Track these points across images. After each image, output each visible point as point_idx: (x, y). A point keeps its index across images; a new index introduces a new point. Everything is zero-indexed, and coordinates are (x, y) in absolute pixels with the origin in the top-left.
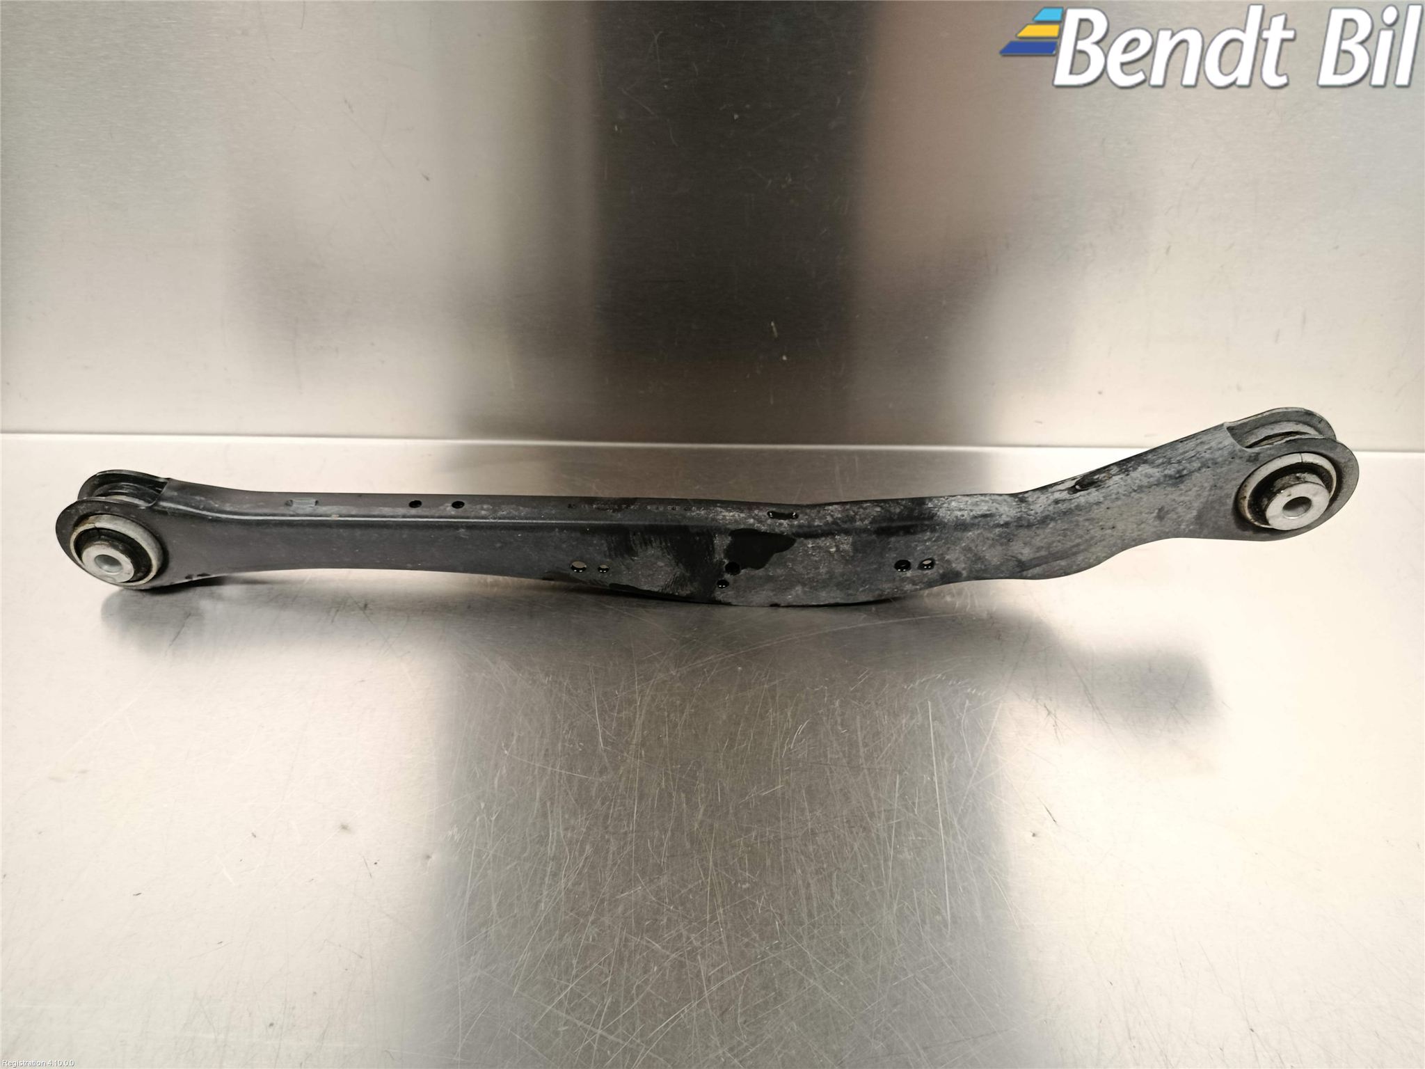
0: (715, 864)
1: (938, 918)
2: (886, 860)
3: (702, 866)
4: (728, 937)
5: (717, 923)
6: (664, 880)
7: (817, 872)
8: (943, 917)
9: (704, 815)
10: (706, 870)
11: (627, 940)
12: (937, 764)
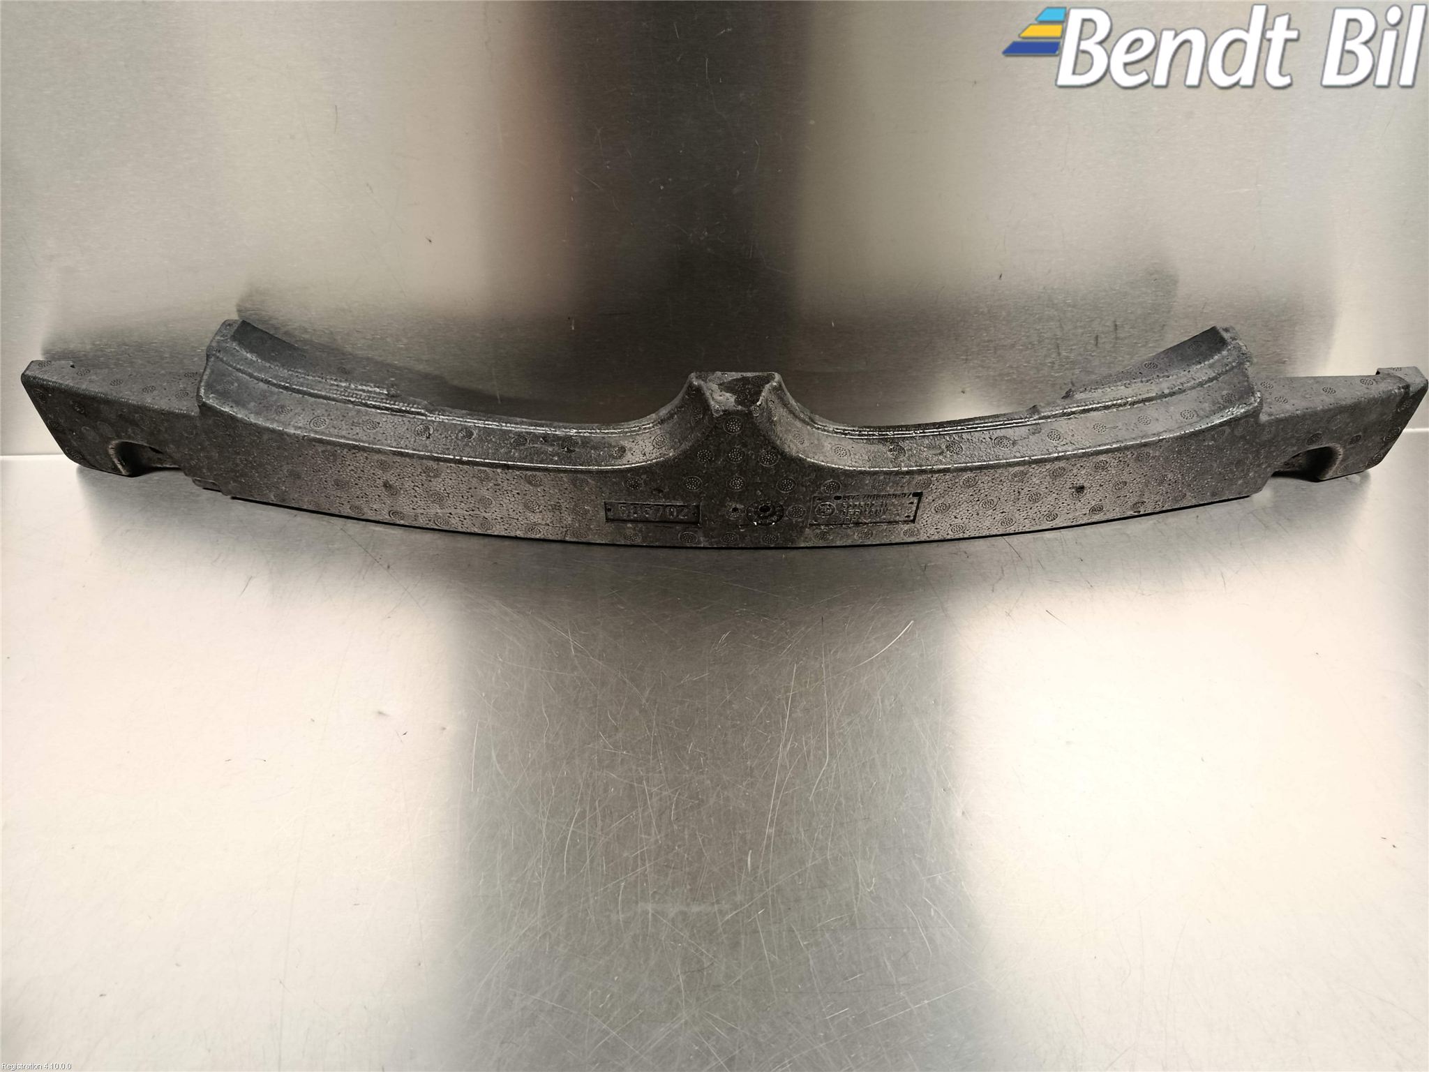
0: (657, 725)
1: (820, 752)
2: (784, 718)
3: (648, 726)
4: (666, 769)
5: (658, 760)
6: (620, 735)
7: (733, 726)
8: (824, 752)
9: (649, 694)
10: (650, 729)
11: (591, 773)
12: (825, 656)
